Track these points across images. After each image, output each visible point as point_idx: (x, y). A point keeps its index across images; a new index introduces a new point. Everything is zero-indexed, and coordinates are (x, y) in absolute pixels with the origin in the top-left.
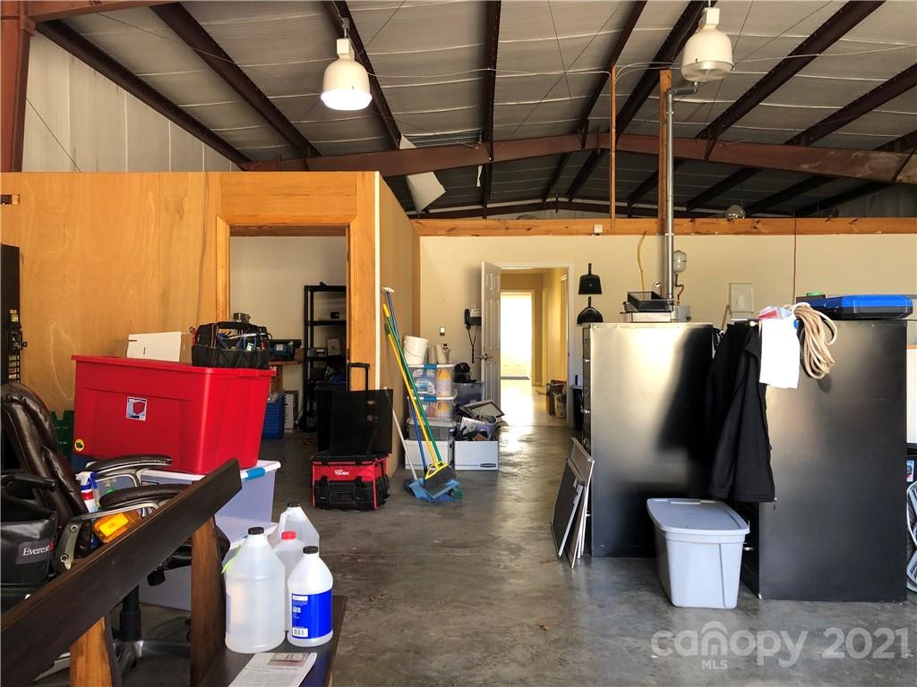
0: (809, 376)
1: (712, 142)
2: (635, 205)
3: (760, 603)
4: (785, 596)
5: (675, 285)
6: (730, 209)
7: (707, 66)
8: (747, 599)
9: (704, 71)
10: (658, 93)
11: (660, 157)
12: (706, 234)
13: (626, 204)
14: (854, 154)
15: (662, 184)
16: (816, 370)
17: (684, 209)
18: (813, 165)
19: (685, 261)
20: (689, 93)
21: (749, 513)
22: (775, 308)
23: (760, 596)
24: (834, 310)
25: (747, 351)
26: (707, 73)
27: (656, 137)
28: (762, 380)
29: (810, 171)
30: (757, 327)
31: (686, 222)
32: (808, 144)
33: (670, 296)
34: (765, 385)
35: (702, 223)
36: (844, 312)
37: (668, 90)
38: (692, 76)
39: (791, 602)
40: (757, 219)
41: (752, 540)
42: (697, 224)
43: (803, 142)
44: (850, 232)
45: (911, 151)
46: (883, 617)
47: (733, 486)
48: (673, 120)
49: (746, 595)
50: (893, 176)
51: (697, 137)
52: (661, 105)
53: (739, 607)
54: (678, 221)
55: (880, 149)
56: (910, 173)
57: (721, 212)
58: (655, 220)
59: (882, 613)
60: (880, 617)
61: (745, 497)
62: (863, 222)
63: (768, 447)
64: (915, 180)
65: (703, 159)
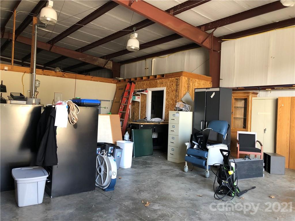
0: (71, 123)
1: (52, 45)
2: (24, 62)
3: (51, 199)
4: (59, 195)
5: (35, 91)
6: (56, 68)
7: (49, 19)
8: (47, 199)
9: (48, 21)
10: (32, 24)
11: (32, 47)
12: (47, 75)
13: (21, 61)
14: (94, 58)
15: (32, 56)
16: (73, 122)
17: (43, 66)
18: (83, 59)
19: (40, 84)
20: (44, 27)
21: (49, 170)
22: (61, 102)
23: (51, 197)
24: (79, 103)
25: (51, 116)
26: (49, 22)
27: (31, 39)
28: (55, 125)
29: (82, 60)
30: (55, 107)
31: (40, 71)
32: (82, 52)
33: (33, 95)
34: (56, 127)
35: (46, 72)
36: (82, 104)
37: (36, 24)
38: (43, 21)
39: (61, 197)
40: (64, 73)
41: (50, 178)
42: (44, 72)
43: (80, 51)
44: (91, 80)
45: (108, 60)
46: (88, 196)
47: (44, 162)
48: (37, 35)
49: (47, 197)
50: (103, 66)
51: (47, 43)
52: (33, 28)
53: (43, 202)
54: (37, 69)
55: (101, 57)
56: (108, 66)
57: (54, 69)
58: (29, 68)
59: (88, 195)
60: (87, 196)
61: (48, 164)
62: (95, 78)
63: (56, 147)
64: (109, 68)
65: (49, 50)
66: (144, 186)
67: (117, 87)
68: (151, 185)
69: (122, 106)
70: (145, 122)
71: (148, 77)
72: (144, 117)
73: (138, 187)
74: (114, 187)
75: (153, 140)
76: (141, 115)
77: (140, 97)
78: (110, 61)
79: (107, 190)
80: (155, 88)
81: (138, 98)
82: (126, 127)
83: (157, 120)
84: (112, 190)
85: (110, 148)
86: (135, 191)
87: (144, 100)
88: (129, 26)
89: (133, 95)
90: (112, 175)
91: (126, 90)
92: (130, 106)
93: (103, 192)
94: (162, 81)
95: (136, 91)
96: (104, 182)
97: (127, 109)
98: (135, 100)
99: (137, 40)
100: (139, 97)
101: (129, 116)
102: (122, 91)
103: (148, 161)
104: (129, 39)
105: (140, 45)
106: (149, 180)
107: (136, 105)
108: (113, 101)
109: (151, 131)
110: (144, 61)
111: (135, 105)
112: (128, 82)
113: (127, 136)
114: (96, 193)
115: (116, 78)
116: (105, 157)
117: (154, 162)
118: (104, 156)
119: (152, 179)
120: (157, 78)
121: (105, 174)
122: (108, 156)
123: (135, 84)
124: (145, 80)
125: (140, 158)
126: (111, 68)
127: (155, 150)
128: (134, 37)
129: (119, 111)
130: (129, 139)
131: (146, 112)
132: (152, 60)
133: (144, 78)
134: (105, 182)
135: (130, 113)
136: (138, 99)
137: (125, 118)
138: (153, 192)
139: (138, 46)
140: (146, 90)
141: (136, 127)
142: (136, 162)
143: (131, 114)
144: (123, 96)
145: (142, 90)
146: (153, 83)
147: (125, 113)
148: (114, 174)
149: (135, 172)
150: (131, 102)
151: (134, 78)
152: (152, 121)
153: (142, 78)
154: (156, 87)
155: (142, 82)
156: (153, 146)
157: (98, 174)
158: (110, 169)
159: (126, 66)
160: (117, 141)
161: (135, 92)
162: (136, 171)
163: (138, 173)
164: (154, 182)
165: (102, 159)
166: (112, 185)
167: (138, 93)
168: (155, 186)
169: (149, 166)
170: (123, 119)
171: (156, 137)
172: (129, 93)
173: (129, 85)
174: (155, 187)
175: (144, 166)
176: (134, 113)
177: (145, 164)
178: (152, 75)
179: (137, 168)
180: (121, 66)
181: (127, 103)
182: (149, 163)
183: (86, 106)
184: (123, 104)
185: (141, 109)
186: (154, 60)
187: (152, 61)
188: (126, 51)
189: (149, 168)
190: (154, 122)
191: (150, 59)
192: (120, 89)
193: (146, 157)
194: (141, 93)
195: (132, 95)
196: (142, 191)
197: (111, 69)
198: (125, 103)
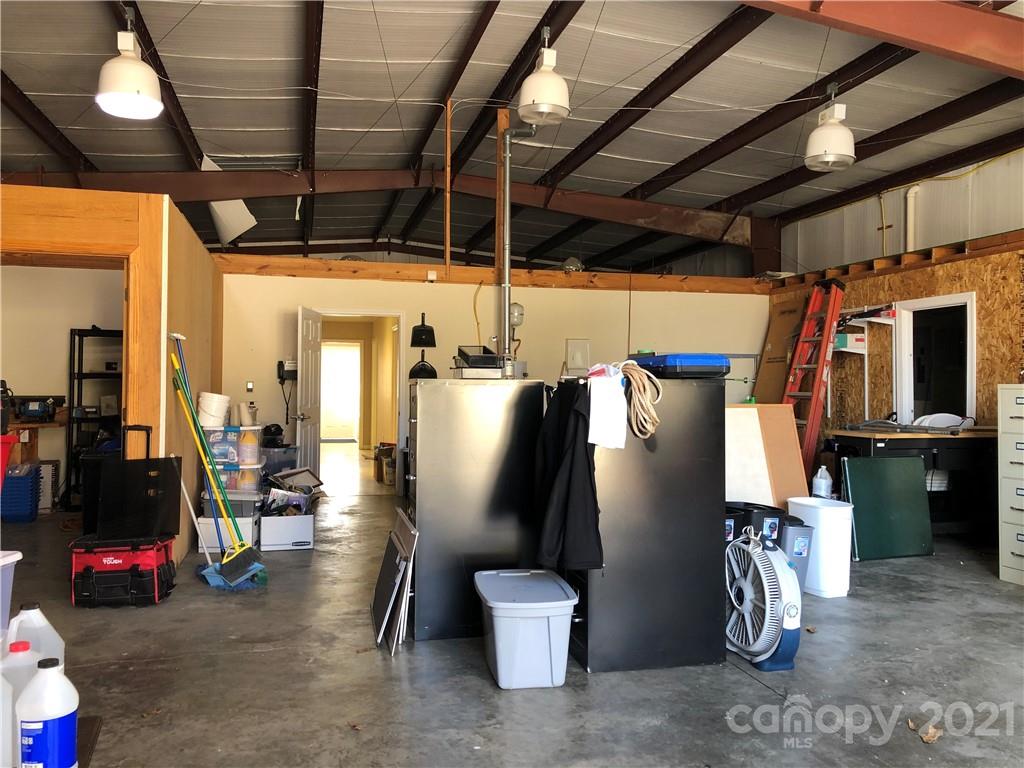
0: (636, 435)
1: (551, 190)
2: (473, 252)
3: (589, 677)
4: (612, 668)
5: (512, 339)
6: (569, 261)
7: (544, 109)
8: (576, 674)
9: (541, 114)
10: (495, 133)
11: (497, 202)
12: (543, 287)
13: (463, 251)
14: (685, 212)
15: (499, 231)
16: (642, 429)
17: (524, 259)
18: (648, 220)
19: (522, 315)
20: (527, 136)
21: (578, 582)
22: (604, 366)
23: (589, 669)
24: (660, 368)
25: (577, 411)
26: (545, 116)
27: (492, 180)
28: (590, 441)
29: (645, 225)
30: (585, 385)
31: (523, 273)
32: (643, 198)
33: (507, 351)
34: (593, 445)
35: (541, 275)
36: (669, 370)
37: (507, 130)
38: (528, 117)
39: (618, 674)
40: (594, 273)
41: (581, 610)
42: (535, 275)
43: (639, 196)
44: (681, 290)
45: (737, 211)
46: (704, 680)
47: (562, 554)
48: (511, 164)
49: (575, 670)
50: (720, 236)
51: (536, 183)
52: (498, 145)
53: (567, 684)
54: (514, 271)
55: (709, 208)
56: (735, 234)
57: (559, 264)
58: (492, 269)
59: (703, 676)
60: (701, 681)
61: (574, 565)
62: (693, 280)
63: (596, 511)
64: (740, 241)
65: (542, 207)
66: (911, 668)
67: (773, 307)
68: (940, 668)
69: (795, 375)
70: (893, 429)
71: (897, 260)
72: (885, 412)
73: (884, 668)
74: (794, 660)
75: (930, 499)
76: (871, 406)
77: (865, 336)
78: (743, 215)
79: (767, 666)
80: (925, 299)
81: (857, 340)
82: (817, 449)
83: (942, 421)
84: (787, 669)
85: (768, 521)
86: (876, 680)
87: (883, 346)
88: (811, 81)
89: (838, 332)
90: (786, 618)
91: (809, 313)
92: (826, 374)
93: (755, 673)
94: (958, 270)
95: (847, 314)
96: (758, 637)
97: (816, 384)
98: (843, 349)
99: (843, 127)
100: (859, 336)
101: (825, 408)
102: (795, 319)
103: (912, 577)
104: (812, 130)
105: (856, 144)
106: (929, 646)
107: (850, 367)
108: (762, 356)
109: (919, 463)
110: (872, 202)
111: (847, 368)
112: (817, 284)
113: (823, 481)
114: (732, 674)
115: (769, 272)
116: (755, 551)
117: (938, 581)
118: (750, 548)
119: (940, 644)
120: (933, 261)
121: (759, 612)
122: (765, 548)
123: (843, 290)
124: (883, 272)
125: (882, 565)
126: (747, 240)
127: (938, 537)
128: (832, 121)
129: (788, 392)
130: (833, 492)
131: (892, 392)
132: (906, 193)
133: (878, 265)
134: (760, 639)
135: (826, 398)
136: (855, 344)
137: (811, 415)
138: (949, 693)
139: (848, 150)
140: (889, 307)
141: (857, 448)
142: (865, 577)
143: (832, 403)
144: (799, 335)
145: (872, 308)
146: (918, 279)
147: (809, 399)
148: (793, 612)
149: (867, 612)
150: (829, 357)
151: (837, 268)
152: (923, 424)
153: (869, 265)
154: (931, 293)
155: (870, 281)
156: (932, 521)
157: (733, 608)
158: (777, 595)
159: (801, 226)
160: (791, 500)
161: (843, 321)
162: (869, 610)
163: (878, 618)
164: (951, 657)
165: (746, 559)
166: (787, 650)
167: (854, 322)
168: (957, 672)
169: (922, 595)
170: (804, 419)
171: (942, 489)
172: (821, 325)
173: (819, 297)
174: (955, 674)
175: (901, 595)
176: (842, 399)
177: (904, 588)
178: (911, 249)
179: (873, 598)
180: (782, 230)
181: (817, 362)
182: (921, 586)
183: (683, 378)
184: (799, 366)
185: (871, 383)
186: (917, 191)
187: (906, 199)
188: (803, 174)
189: (919, 603)
190: (933, 429)
191: (899, 191)
192: (783, 313)
193: (904, 561)
194: (870, 323)
195: (834, 330)
196: (904, 684)
197: (746, 243)
198: (808, 363)
